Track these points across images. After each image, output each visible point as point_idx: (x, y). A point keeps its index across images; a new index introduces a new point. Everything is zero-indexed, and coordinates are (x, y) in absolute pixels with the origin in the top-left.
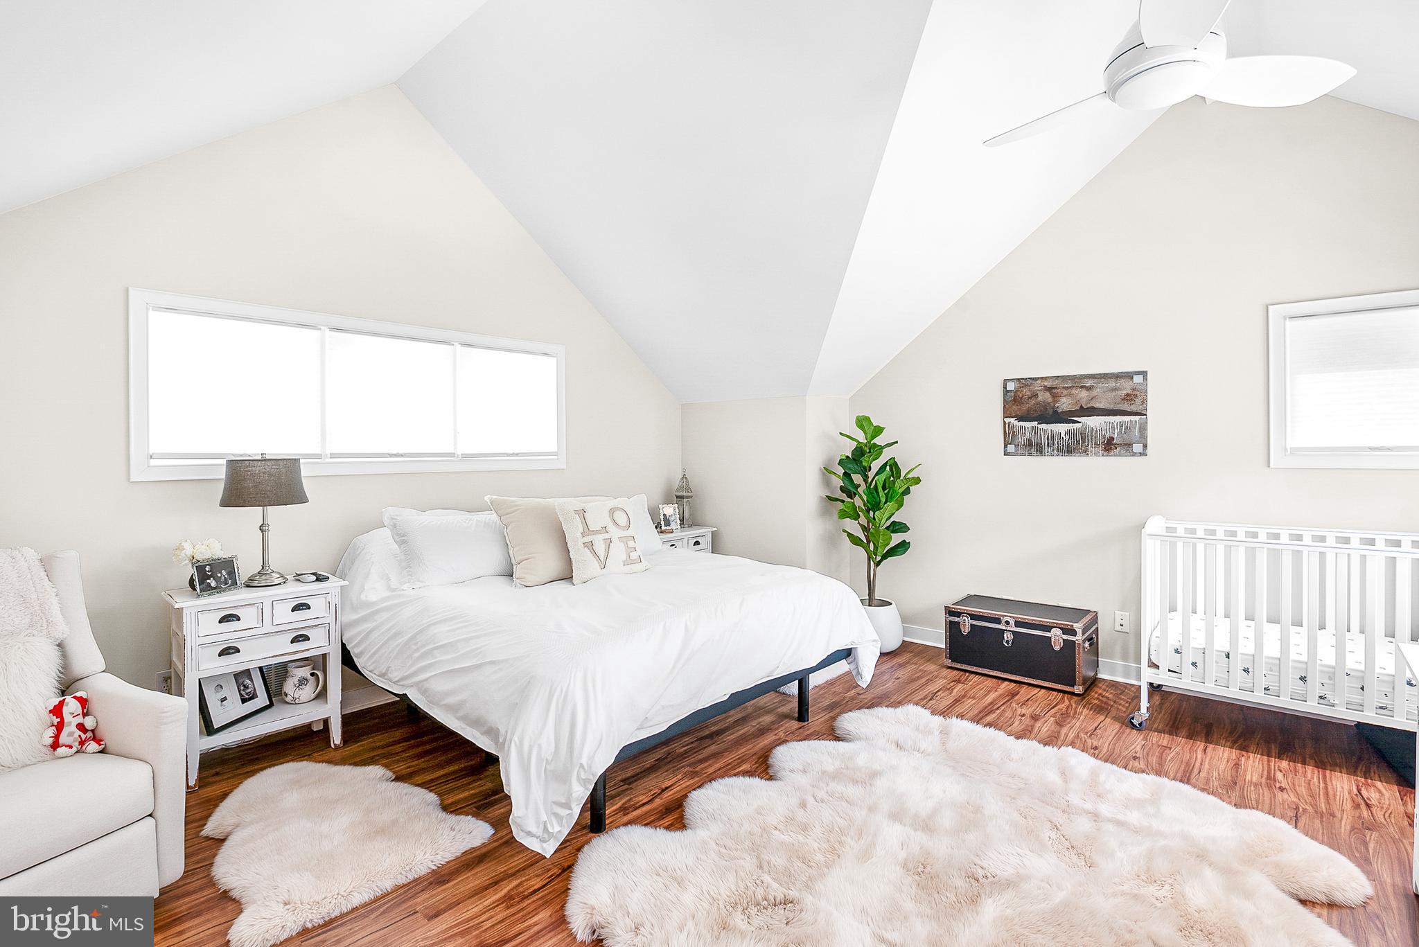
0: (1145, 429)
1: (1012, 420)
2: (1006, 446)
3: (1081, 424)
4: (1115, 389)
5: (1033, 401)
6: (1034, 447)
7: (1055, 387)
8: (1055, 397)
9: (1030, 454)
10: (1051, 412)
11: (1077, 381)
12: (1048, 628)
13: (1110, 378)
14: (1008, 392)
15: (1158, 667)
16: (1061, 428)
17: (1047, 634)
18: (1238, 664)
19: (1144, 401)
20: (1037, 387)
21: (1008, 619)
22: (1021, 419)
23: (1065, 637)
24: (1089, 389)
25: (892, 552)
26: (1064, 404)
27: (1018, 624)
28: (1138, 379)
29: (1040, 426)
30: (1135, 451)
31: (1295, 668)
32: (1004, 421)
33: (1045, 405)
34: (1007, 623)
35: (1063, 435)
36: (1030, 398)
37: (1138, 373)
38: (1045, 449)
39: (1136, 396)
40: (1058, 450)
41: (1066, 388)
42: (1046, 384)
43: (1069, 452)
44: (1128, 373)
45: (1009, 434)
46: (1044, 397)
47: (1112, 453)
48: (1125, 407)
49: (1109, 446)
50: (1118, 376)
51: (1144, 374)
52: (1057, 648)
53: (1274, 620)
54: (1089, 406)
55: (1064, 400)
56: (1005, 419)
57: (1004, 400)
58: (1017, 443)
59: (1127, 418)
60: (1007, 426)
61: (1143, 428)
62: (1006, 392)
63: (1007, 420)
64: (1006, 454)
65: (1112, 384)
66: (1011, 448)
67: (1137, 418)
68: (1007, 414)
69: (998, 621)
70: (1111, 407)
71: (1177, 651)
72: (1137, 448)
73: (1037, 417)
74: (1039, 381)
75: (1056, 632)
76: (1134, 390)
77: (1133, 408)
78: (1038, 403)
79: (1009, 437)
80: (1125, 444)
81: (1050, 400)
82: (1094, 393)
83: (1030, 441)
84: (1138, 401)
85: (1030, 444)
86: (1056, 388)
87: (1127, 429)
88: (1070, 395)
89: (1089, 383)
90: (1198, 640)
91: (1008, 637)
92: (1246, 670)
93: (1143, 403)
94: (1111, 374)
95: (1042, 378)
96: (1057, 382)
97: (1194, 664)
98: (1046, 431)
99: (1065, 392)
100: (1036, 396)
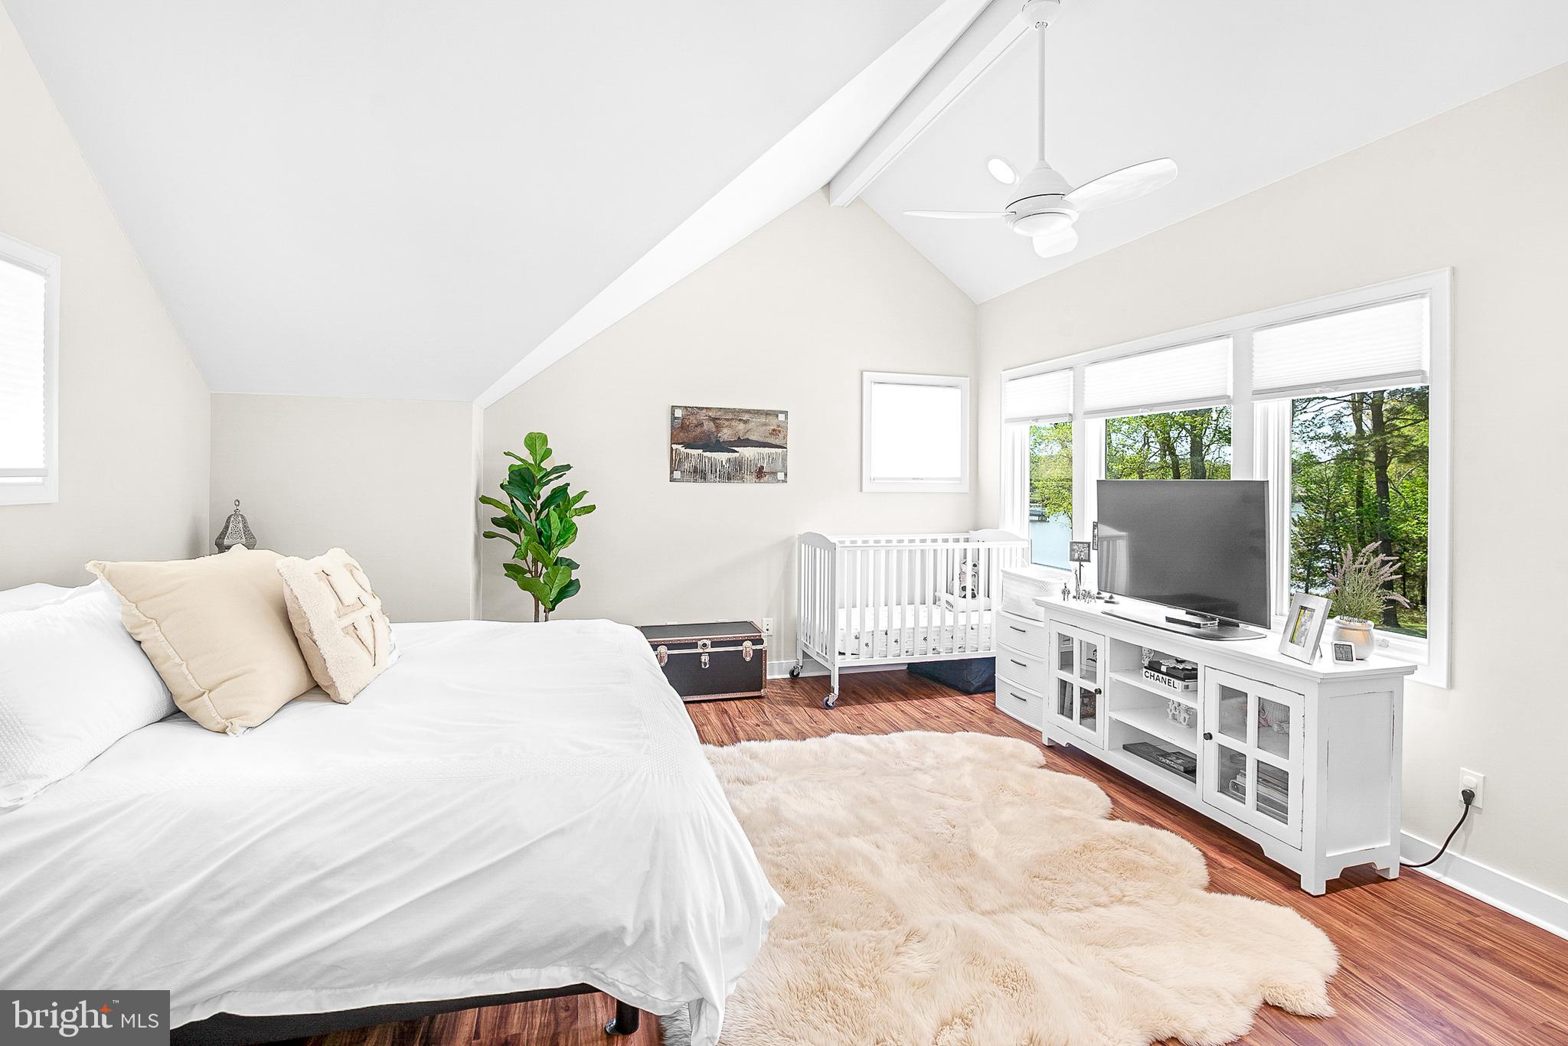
0: (786, 460)
1: (679, 447)
2: (672, 473)
3: (738, 454)
4: (765, 425)
5: (699, 430)
6: (699, 474)
7: (719, 417)
8: (718, 427)
9: (695, 481)
10: (714, 441)
11: (737, 414)
12: (740, 643)
13: (761, 414)
14: (676, 418)
15: (844, 654)
16: (723, 457)
17: (740, 648)
18: (892, 637)
19: (785, 437)
20: (702, 416)
21: (705, 641)
22: (687, 446)
23: (754, 647)
24: (746, 422)
25: (563, 594)
26: (726, 434)
27: (714, 644)
28: (781, 417)
29: (705, 454)
30: (779, 479)
31: (921, 632)
32: (672, 448)
33: (709, 434)
34: (705, 645)
35: (724, 463)
36: (696, 426)
37: (782, 412)
38: (709, 476)
39: (780, 431)
40: (719, 478)
41: (727, 420)
42: (710, 414)
43: (729, 479)
44: (775, 411)
45: (676, 460)
46: (709, 426)
47: (762, 480)
48: (771, 440)
49: (760, 473)
50: (768, 413)
51: (786, 413)
52: (748, 659)
53: (911, 603)
54: (745, 437)
55: (725, 430)
56: (673, 446)
57: (672, 426)
58: (683, 470)
59: (773, 450)
60: (674, 452)
61: (784, 459)
62: (674, 418)
63: (675, 447)
64: (672, 480)
65: (763, 419)
66: (677, 475)
67: (780, 450)
68: (674, 440)
69: (694, 645)
70: (761, 440)
71: (856, 638)
72: (781, 476)
73: (702, 445)
74: (704, 411)
75: (748, 644)
76: (778, 426)
77: (777, 442)
78: (703, 432)
79: (675, 463)
80: (772, 473)
81: (714, 430)
82: (750, 426)
83: (695, 467)
84: (781, 436)
85: (695, 471)
86: (719, 419)
87: (772, 459)
88: (730, 426)
89: (746, 417)
90: (869, 626)
91: (705, 658)
92: (896, 641)
93: (784, 438)
94: (762, 410)
95: (707, 408)
96: (720, 413)
97: (867, 645)
98: (710, 459)
99: (727, 423)
100: (702, 425)
